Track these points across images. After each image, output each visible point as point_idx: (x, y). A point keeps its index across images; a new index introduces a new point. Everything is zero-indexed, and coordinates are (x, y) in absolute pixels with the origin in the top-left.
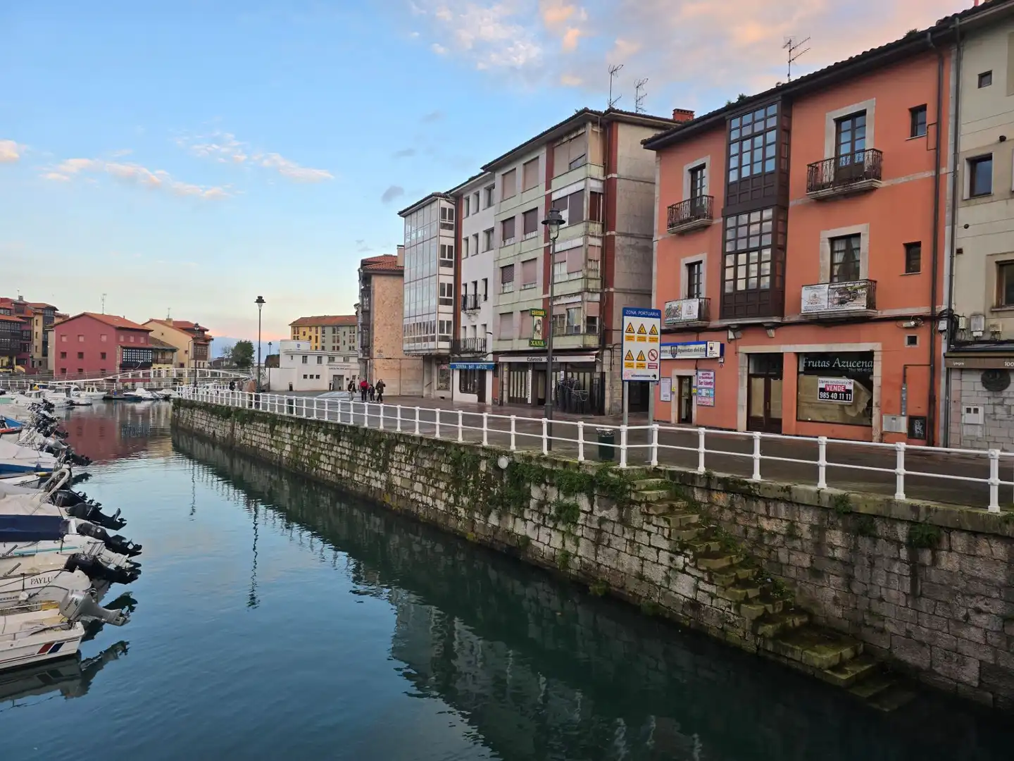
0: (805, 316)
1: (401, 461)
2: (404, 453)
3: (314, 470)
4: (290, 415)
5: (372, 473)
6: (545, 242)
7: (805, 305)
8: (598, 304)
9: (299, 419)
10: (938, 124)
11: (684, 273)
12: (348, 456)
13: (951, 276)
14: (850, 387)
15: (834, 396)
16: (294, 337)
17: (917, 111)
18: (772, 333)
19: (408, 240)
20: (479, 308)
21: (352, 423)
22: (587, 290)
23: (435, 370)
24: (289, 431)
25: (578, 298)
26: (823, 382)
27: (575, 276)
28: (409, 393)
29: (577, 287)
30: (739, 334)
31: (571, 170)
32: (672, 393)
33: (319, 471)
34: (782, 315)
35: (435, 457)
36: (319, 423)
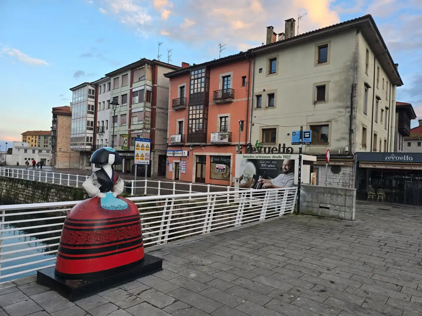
0: (211, 143)
1: (53, 196)
2: (54, 192)
3: (16, 200)
4: (6, 176)
5: (41, 201)
6: (130, 108)
7: (212, 140)
8: (149, 134)
9: (11, 178)
10: (249, 83)
11: (178, 124)
12: (31, 194)
13: (251, 132)
14: (225, 167)
15: (220, 170)
16: (24, 140)
17: (244, 78)
18: (203, 148)
19: (74, 101)
20: (104, 132)
21: (34, 180)
22: (145, 128)
23: (85, 157)
24: (5, 183)
25: (141, 131)
26: (218, 166)
27: (140, 122)
28: (74, 167)
29: (141, 126)
30: (193, 148)
31: (139, 81)
32: (173, 169)
33: (18, 201)
34: (206, 142)
35: (67, 194)
36: (19, 180)
